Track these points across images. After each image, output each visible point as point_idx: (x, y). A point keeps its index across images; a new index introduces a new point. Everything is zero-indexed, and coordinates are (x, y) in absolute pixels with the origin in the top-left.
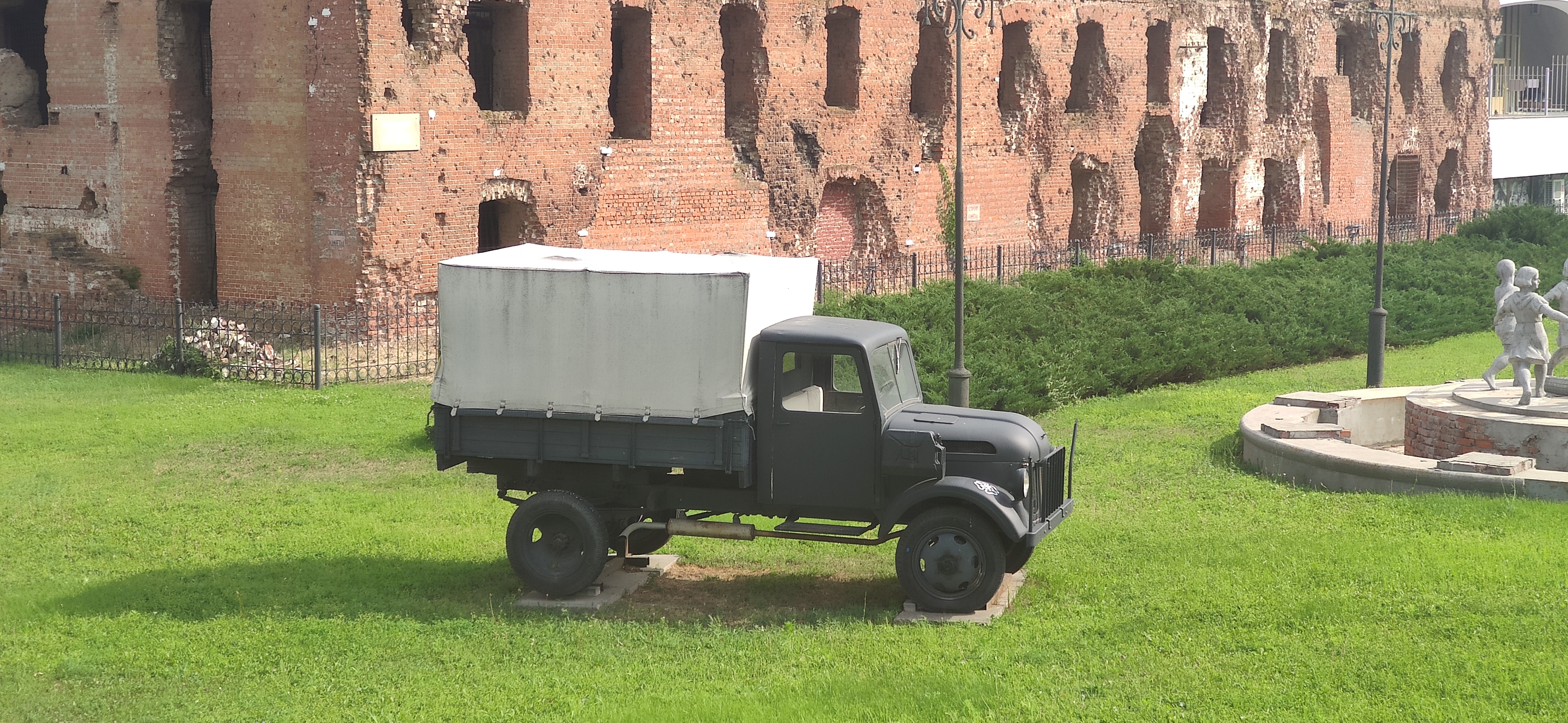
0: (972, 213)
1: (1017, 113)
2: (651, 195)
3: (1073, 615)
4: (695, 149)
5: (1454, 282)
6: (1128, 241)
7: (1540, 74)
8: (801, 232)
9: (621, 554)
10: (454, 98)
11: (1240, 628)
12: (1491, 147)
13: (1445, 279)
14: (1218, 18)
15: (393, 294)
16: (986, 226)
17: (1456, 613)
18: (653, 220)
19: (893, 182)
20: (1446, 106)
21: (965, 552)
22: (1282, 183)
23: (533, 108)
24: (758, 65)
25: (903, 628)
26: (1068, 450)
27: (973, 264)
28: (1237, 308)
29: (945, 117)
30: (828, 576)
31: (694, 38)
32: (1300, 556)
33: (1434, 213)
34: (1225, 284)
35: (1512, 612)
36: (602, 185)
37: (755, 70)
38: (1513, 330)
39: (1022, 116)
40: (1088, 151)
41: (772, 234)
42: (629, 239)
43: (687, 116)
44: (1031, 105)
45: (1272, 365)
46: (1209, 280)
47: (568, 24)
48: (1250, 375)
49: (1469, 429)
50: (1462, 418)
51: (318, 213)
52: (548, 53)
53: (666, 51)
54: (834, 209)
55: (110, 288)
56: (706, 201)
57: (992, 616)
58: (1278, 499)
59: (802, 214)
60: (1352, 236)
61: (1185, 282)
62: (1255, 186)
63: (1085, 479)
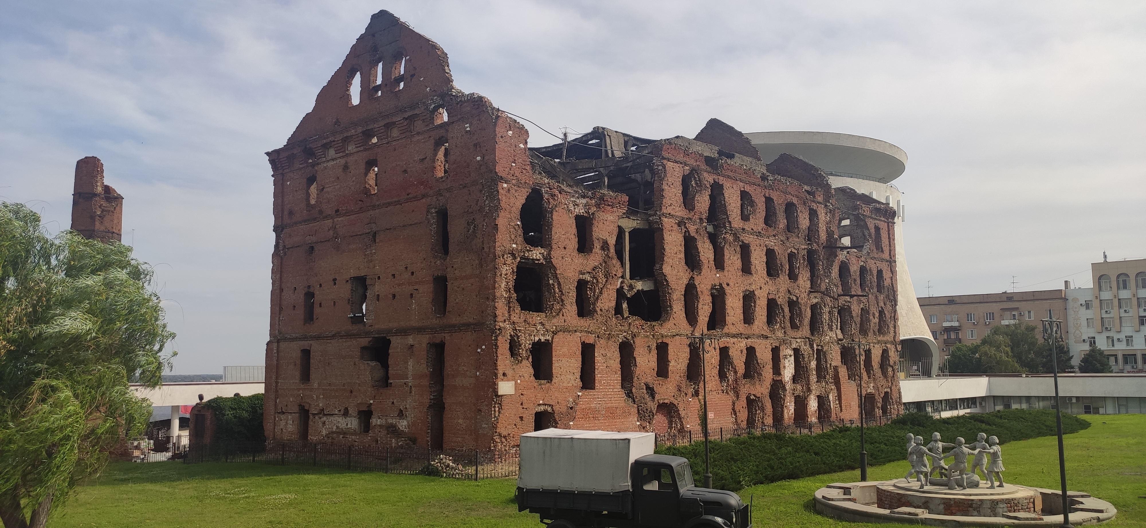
0: (711, 415)
1: (726, 379)
2: (595, 410)
4: (611, 393)
5: (891, 442)
6: (768, 426)
7: (917, 364)
8: (649, 422)
10: (527, 376)
12: (901, 391)
13: (888, 440)
14: (797, 345)
15: (504, 446)
16: (716, 421)
18: (596, 419)
19: (682, 405)
20: (883, 377)
22: (824, 404)
23: (554, 379)
24: (633, 363)
26: (749, 506)
27: (712, 434)
28: (810, 451)
29: (700, 381)
31: (610, 354)
33: (882, 416)
34: (805, 442)
36: (578, 407)
37: (632, 365)
38: (915, 461)
39: (728, 381)
40: (752, 393)
41: (639, 424)
42: (588, 425)
43: (608, 382)
44: (731, 377)
45: (825, 473)
46: (799, 441)
47: (566, 350)
48: (817, 477)
49: (901, 498)
50: (898, 494)
51: (479, 417)
52: (559, 360)
53: (600, 358)
54: (661, 414)
55: (406, 444)
56: (615, 412)
59: (649, 417)
60: (852, 424)
61: (790, 441)
62: (814, 405)
63: (756, 517)
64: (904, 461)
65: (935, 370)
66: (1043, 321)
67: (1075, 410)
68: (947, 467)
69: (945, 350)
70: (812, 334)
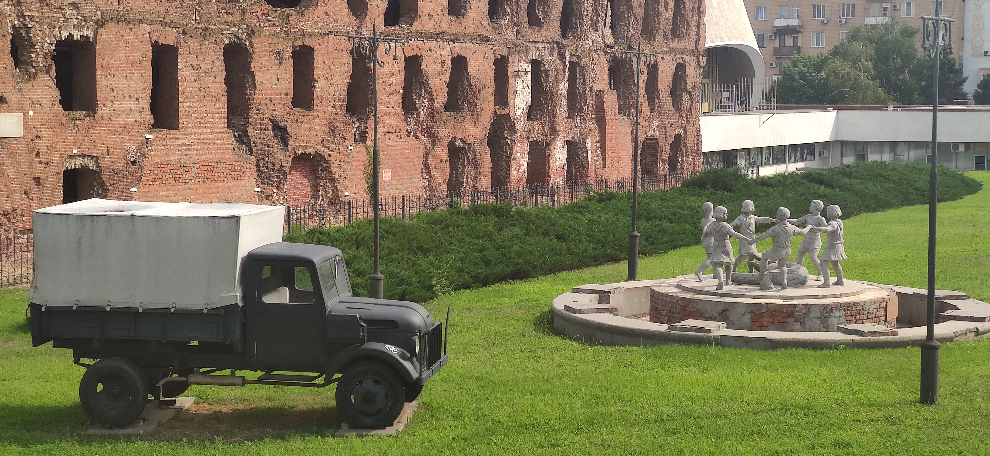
0: (386, 175)
1: (414, 112)
2: (179, 165)
3: (448, 428)
4: (208, 136)
5: (679, 216)
6: (484, 191)
7: (729, 88)
8: (277, 188)
9: (157, 397)
10: (46, 103)
11: (550, 432)
12: (702, 133)
13: (674, 214)
14: (537, 54)
15: (5, 230)
16: (395, 183)
17: (679, 418)
18: (181, 181)
19: (336, 156)
20: (674, 109)
21: (380, 390)
22: (578, 155)
23: (99, 109)
24: (248, 82)
25: (341, 440)
26: (444, 324)
27: (387, 207)
28: (550, 233)
29: (368, 115)
30: (293, 408)
31: (206, 65)
32: (586, 387)
33: (668, 173)
34: (543, 218)
35: (712, 417)
36: (146, 159)
37: (247, 85)
38: (712, 245)
39: (417, 114)
40: (459, 136)
41: (259, 189)
42: (165, 193)
43: (202, 115)
44: (423, 108)
45: (571, 268)
46: (533, 216)
47: (122, 56)
48: (559, 274)
49: (687, 305)
50: (683, 299)
52: (109, 74)
53: (188, 73)
54: (299, 173)
56: (215, 169)
57: (397, 430)
58: (574, 351)
59: (278, 177)
60: (619, 188)
61: (518, 217)
62: (561, 157)
63: (456, 343)
64: (697, 246)
65: (756, 98)
66: (924, 19)
67: (961, 164)
68: (760, 255)
69: (774, 65)
70: (564, 35)
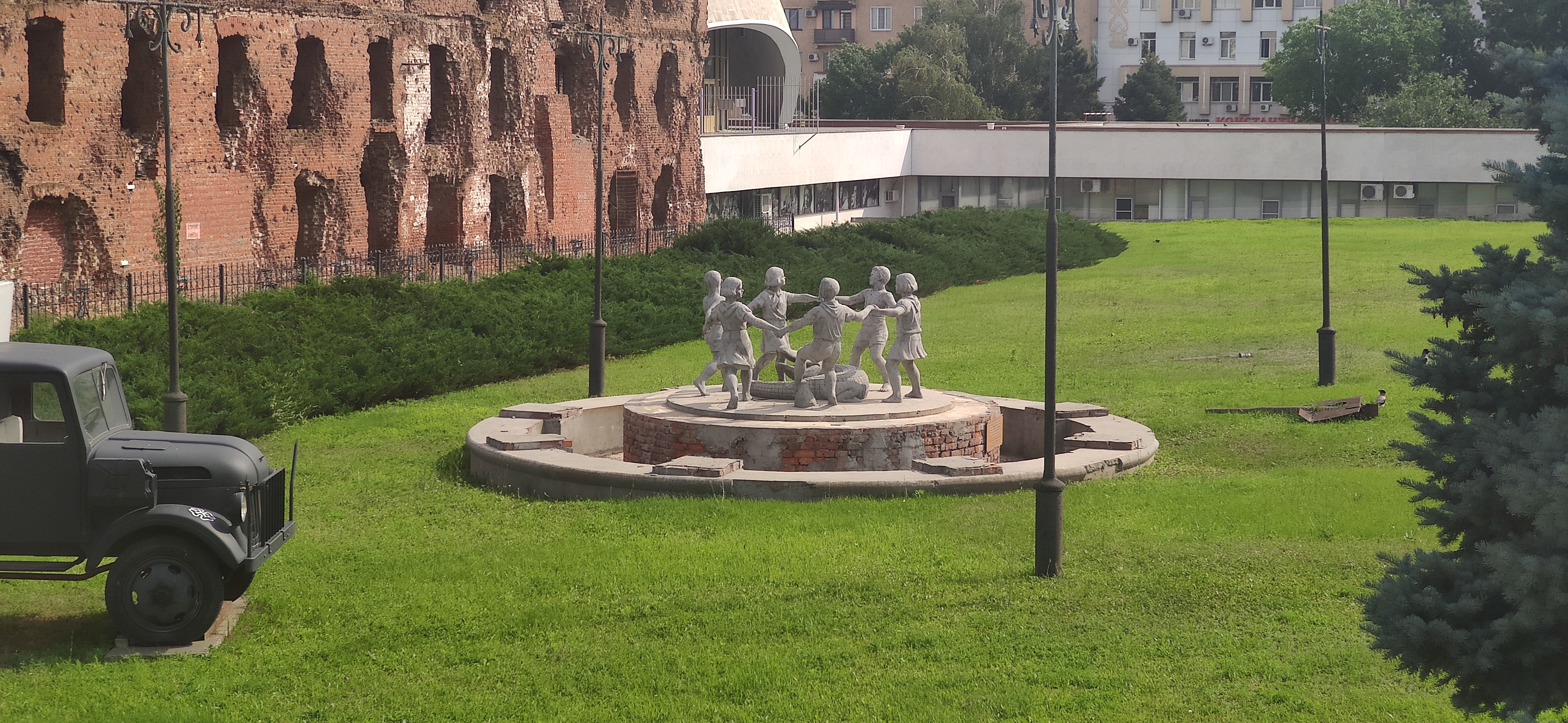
0: (190, 231)
1: (237, 128)
3: (296, 639)
5: (669, 293)
6: (356, 257)
7: (746, 94)
8: (5, 254)
11: (464, 641)
12: (704, 163)
13: (661, 290)
14: (439, 36)
16: (207, 244)
17: (669, 612)
19: (105, 200)
20: (661, 125)
21: (180, 582)
22: (508, 199)
25: (115, 665)
26: (289, 469)
27: (194, 284)
28: (464, 323)
29: (157, 132)
30: (33, 615)
32: (523, 566)
33: (652, 227)
34: (451, 299)
35: (720, 607)
38: (720, 338)
39: (242, 132)
40: (313, 167)
44: (252, 122)
45: (499, 378)
46: (436, 296)
48: (478, 389)
49: (682, 434)
50: (675, 424)
54: (41, 228)
57: (211, 646)
58: (503, 510)
59: (5, 235)
60: (576, 250)
61: (412, 298)
62: (481, 202)
63: (310, 502)
64: (698, 342)
65: (788, 110)
67: (1096, 212)
68: (794, 353)
69: (816, 58)
70: (482, 6)
